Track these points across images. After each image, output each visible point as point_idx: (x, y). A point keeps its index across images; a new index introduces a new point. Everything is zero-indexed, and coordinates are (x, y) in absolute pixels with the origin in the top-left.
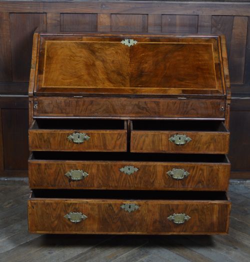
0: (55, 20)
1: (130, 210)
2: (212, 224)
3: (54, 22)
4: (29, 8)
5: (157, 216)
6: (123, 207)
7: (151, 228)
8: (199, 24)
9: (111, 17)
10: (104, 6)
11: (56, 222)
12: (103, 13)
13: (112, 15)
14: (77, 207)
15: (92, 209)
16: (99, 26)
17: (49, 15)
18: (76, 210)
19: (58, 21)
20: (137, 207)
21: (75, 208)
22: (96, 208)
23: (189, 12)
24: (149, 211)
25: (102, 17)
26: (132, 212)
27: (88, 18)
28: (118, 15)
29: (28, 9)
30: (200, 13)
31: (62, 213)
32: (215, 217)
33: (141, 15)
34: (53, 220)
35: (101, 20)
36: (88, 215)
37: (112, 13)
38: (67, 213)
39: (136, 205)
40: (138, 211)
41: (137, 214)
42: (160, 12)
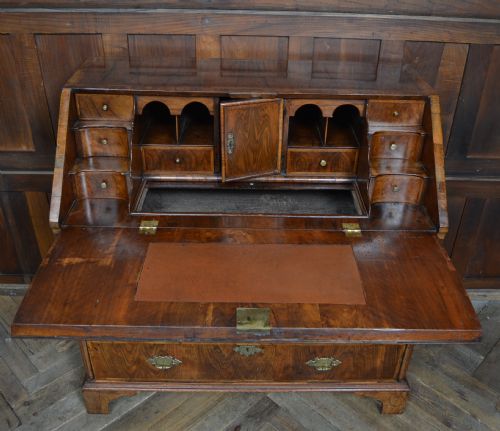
0: (119, 47)
1: (247, 354)
2: (374, 370)
3: (117, 50)
4: (68, 24)
5: (290, 361)
6: (237, 349)
7: (281, 375)
8: (382, 56)
9: (220, 42)
10: (207, 21)
11: (134, 368)
12: (206, 34)
13: (224, 38)
14: (164, 349)
15: (189, 352)
16: (199, 59)
17: (107, 38)
18: (164, 353)
19: (124, 48)
20: (259, 350)
21: (161, 351)
22: (195, 351)
23: (365, 34)
24: (278, 354)
25: (204, 42)
26: (251, 356)
27: (178, 44)
28: (233, 38)
29: (68, 27)
30: (384, 36)
31: (143, 357)
32: (378, 362)
33: (277, 39)
34: (129, 365)
35: (203, 48)
36: (183, 359)
37: (223, 33)
38: (148, 356)
39: (256, 346)
40: (261, 354)
41: (259, 358)
42: (311, 34)
